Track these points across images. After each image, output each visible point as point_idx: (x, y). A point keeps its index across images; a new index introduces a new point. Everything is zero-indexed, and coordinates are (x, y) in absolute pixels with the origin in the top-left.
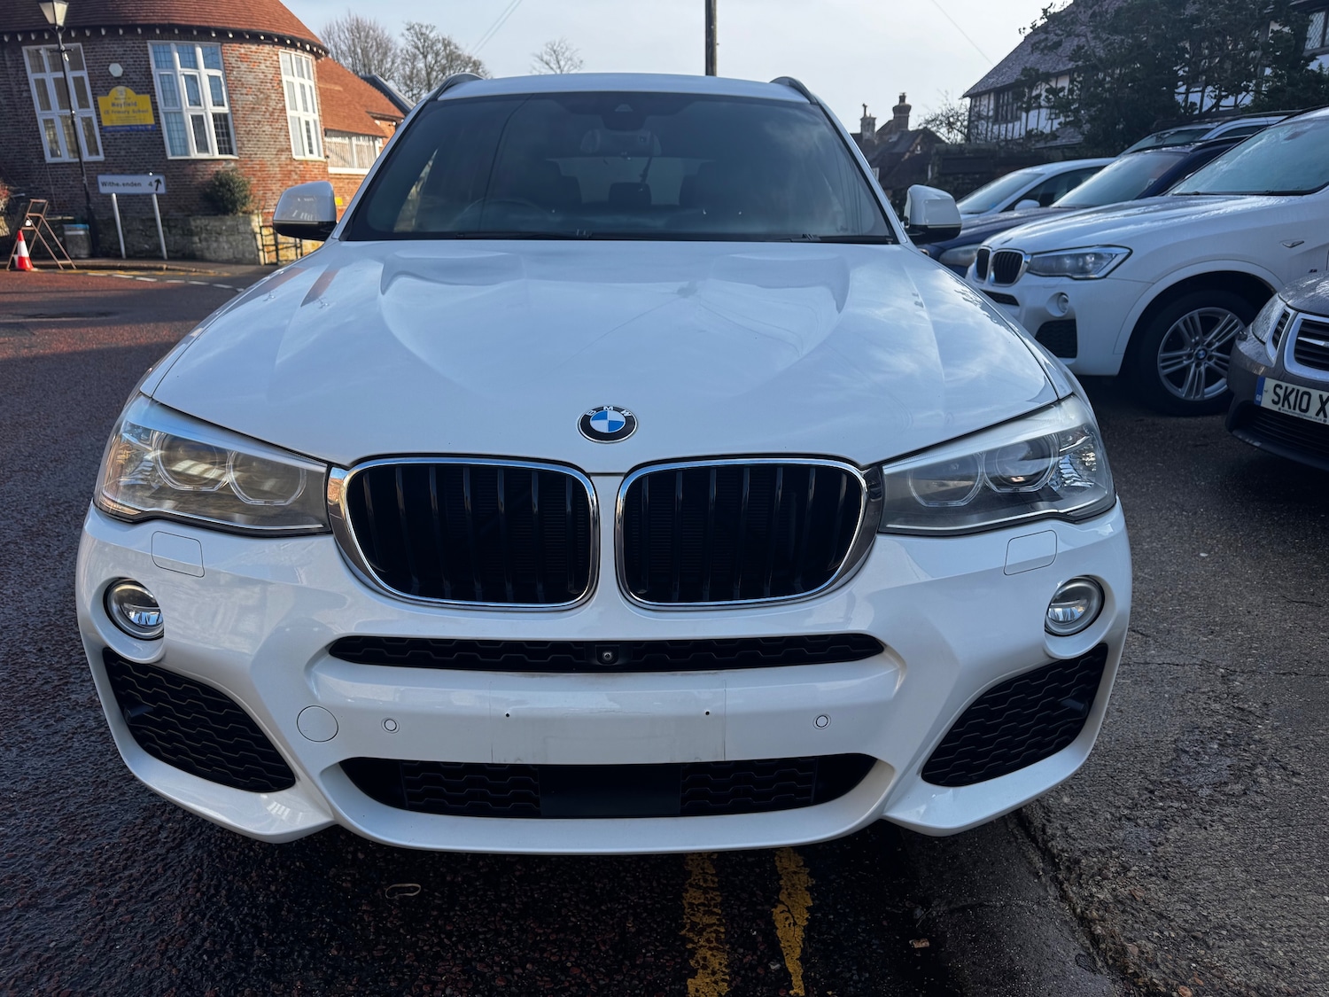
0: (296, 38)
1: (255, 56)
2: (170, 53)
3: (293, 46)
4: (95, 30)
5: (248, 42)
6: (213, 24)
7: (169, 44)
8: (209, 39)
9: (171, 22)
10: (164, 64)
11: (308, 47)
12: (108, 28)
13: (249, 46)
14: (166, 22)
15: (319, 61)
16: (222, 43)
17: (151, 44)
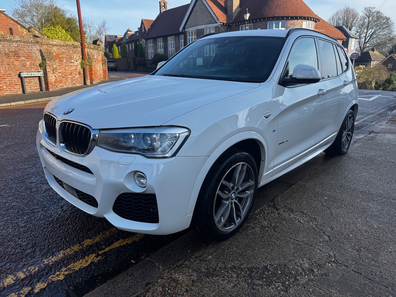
0: (309, 17)
1: (295, 23)
2: (273, 24)
3: (308, 19)
4: (256, 20)
5: (295, 19)
6: (286, 15)
7: (273, 22)
8: (284, 19)
9: (275, 16)
10: (271, 27)
11: (312, 19)
12: (259, 19)
13: (295, 21)
14: (273, 16)
15: (316, 24)
16: (287, 20)
17: (269, 22)
